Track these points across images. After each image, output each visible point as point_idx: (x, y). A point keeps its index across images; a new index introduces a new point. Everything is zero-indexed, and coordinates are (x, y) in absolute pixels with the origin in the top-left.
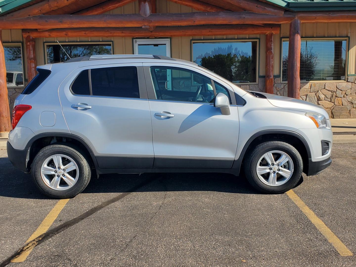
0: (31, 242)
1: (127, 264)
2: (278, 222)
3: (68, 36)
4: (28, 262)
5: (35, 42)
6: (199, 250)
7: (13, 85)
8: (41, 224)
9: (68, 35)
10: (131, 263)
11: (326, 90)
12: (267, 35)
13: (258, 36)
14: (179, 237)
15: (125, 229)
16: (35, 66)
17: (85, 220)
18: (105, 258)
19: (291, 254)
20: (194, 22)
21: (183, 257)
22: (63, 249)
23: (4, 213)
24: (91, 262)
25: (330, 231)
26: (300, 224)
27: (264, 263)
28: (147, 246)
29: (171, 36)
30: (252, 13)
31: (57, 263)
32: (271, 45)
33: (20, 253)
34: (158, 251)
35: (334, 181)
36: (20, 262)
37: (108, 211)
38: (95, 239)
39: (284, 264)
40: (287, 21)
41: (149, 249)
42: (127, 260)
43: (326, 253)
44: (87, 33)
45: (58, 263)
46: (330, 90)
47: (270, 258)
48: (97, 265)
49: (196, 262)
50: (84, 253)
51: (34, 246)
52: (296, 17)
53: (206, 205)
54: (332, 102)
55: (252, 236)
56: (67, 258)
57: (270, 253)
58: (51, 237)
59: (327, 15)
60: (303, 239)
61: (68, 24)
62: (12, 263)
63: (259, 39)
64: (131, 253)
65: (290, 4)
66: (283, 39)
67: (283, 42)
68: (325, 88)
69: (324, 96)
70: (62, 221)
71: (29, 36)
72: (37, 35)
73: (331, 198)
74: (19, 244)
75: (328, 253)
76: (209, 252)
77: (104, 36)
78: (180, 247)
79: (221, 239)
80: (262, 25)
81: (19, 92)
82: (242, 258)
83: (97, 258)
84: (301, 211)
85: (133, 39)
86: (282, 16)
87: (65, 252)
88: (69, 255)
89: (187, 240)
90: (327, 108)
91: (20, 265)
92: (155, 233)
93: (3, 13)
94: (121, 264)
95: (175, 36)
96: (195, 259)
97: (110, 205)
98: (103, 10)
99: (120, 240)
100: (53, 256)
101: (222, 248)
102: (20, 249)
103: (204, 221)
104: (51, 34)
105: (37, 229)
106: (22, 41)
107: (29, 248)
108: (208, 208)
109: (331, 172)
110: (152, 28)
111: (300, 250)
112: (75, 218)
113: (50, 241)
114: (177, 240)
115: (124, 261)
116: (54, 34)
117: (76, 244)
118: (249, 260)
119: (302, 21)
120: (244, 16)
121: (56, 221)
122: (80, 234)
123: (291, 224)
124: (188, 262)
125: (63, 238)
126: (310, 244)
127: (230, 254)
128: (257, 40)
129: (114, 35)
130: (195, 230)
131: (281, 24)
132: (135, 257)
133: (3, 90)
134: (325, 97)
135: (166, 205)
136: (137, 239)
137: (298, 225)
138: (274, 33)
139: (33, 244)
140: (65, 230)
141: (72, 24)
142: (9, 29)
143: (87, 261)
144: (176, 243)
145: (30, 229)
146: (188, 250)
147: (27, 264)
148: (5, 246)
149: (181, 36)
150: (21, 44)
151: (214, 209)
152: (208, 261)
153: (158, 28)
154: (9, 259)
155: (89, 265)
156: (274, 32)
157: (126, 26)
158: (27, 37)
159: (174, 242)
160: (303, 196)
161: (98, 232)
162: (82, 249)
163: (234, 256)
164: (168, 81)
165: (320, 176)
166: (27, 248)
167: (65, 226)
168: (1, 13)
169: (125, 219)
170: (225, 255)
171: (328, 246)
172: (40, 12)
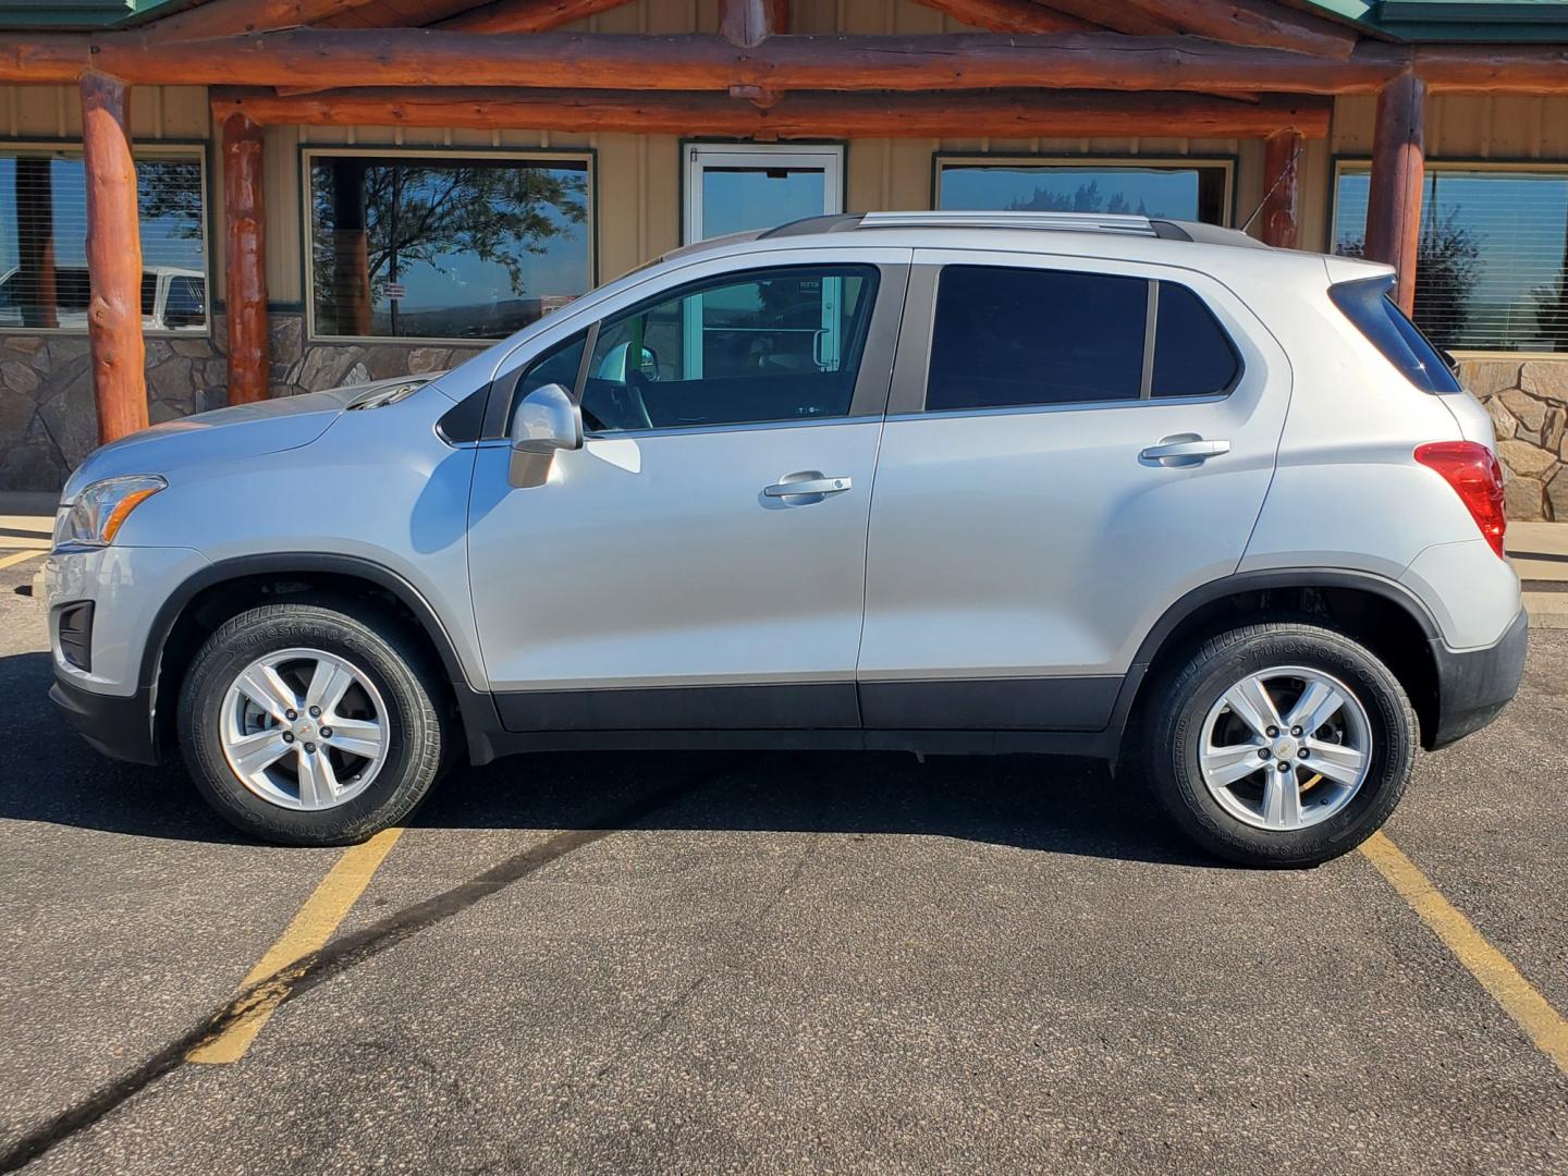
0: (262, 984)
1: (672, 1096)
2: (1315, 953)
3: (406, 121)
4: (256, 1066)
5: (262, 142)
6: (974, 1053)
7: (157, 323)
8: (298, 911)
9: (404, 118)
10: (688, 1090)
11: (1523, 395)
12: (1270, 143)
13: (1232, 147)
14: (884, 994)
15: (655, 949)
16: (258, 248)
17: (486, 903)
18: (574, 1066)
19: (1371, 1087)
20: (958, 75)
21: (907, 1079)
22: (396, 1019)
23: (142, 859)
24: (516, 1080)
25: (1544, 1001)
26: (1407, 966)
27: (1253, 1119)
28: (751, 1022)
29: (850, 132)
30: (1215, 43)
31: (375, 1076)
32: (1287, 188)
33: (222, 1027)
34: (798, 1045)
35: (1559, 793)
36: (223, 1061)
37: (578, 872)
38: (528, 984)
39: (1340, 1128)
40: (1364, 82)
41: (758, 1035)
42: (671, 1079)
43: (1525, 1093)
44: (484, 109)
45: (382, 1077)
46: (1541, 395)
47: (1280, 1100)
48: (545, 1090)
49: (962, 1102)
50: (489, 1039)
51: (277, 1001)
52: (1408, 67)
53: (995, 867)
54: (1549, 450)
55: (1201, 1006)
56: (416, 1056)
57: (1280, 1082)
58: (344, 969)
59: (1545, 63)
60: (1425, 1029)
61: (413, 70)
62: (191, 1063)
63: (1236, 158)
64: (686, 1048)
65: (1385, 11)
66: (1340, 163)
67: (1341, 177)
68: (1518, 387)
69: (1513, 420)
70: (386, 902)
71: (240, 116)
72: (273, 113)
73: (1543, 865)
74: (215, 992)
75: (1537, 1093)
76: (1018, 1062)
77: (563, 128)
78: (890, 1036)
79: (1067, 1014)
80: (1253, 98)
81: (187, 354)
82: (1160, 1094)
83: (544, 1064)
84: (1413, 911)
85: (682, 142)
86: (1347, 61)
87: (406, 1032)
88: (424, 1045)
89: (922, 1007)
90: (1524, 475)
91: (223, 1076)
92: (783, 973)
93: (141, 13)
94: (645, 1093)
95: (865, 133)
96: (958, 1090)
97: (585, 847)
98: (561, 12)
99: (635, 993)
100: (360, 1045)
101: (1070, 1049)
102: (218, 1010)
103: (992, 932)
104: (333, 112)
105: (283, 930)
106: (206, 135)
107: (257, 1007)
108: (1008, 882)
109: (1543, 752)
110: (769, 97)
111: (1413, 1076)
112: (440, 893)
113: (342, 983)
114: (879, 1009)
115: (656, 1082)
116: (344, 110)
117: (452, 1004)
118: (1190, 1106)
119: (1433, 87)
120: (1177, 55)
121: (360, 903)
122: (465, 959)
123: (1368, 965)
124: (930, 1099)
125: (394, 974)
126: (1452, 1054)
127: (1109, 1077)
128: (1228, 164)
129: (601, 122)
130: (951, 968)
131: (1333, 96)
132: (701, 1066)
133: (124, 342)
134: (1518, 425)
135: (823, 860)
136: (709, 994)
137: (1401, 969)
138: (1303, 136)
139: (272, 993)
140: (400, 940)
141: (428, 71)
142: (152, 85)
143: (501, 1071)
144: (875, 1017)
145: (253, 931)
146: (927, 1049)
147: (251, 1074)
148: (156, 996)
149: (893, 134)
150: (201, 149)
151: (1030, 888)
152: (1015, 1102)
153: (795, 97)
154: (176, 1049)
155: (510, 1088)
156: (1302, 131)
157: (661, 85)
158: (232, 118)
159: (863, 1014)
160: (1419, 848)
161: (542, 955)
162: (479, 1023)
163: (1125, 1084)
164: (828, 331)
165: (1494, 768)
166: (249, 1009)
167: (400, 926)
168: (131, 14)
169: (654, 908)
170: (1087, 1080)
171: (1536, 1063)
172: (295, 13)
